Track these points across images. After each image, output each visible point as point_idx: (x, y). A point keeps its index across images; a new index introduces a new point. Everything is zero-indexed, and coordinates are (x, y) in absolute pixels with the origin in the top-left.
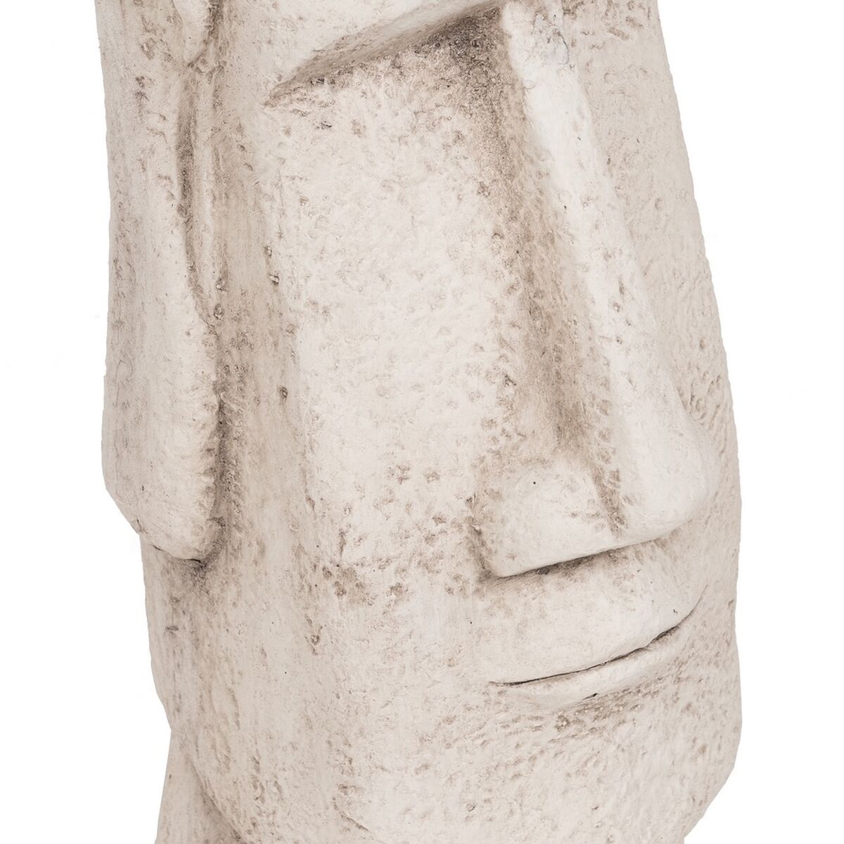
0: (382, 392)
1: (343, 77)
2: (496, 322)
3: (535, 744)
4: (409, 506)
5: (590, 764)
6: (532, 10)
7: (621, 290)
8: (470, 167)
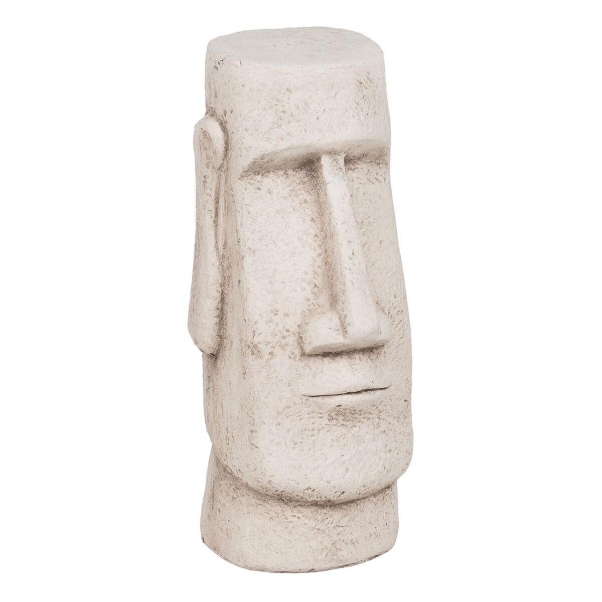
0: (271, 283)
1: (266, 174)
2: (313, 265)
3: (320, 424)
4: (277, 324)
5: (341, 438)
6: (332, 159)
7: (353, 254)
8: (309, 212)
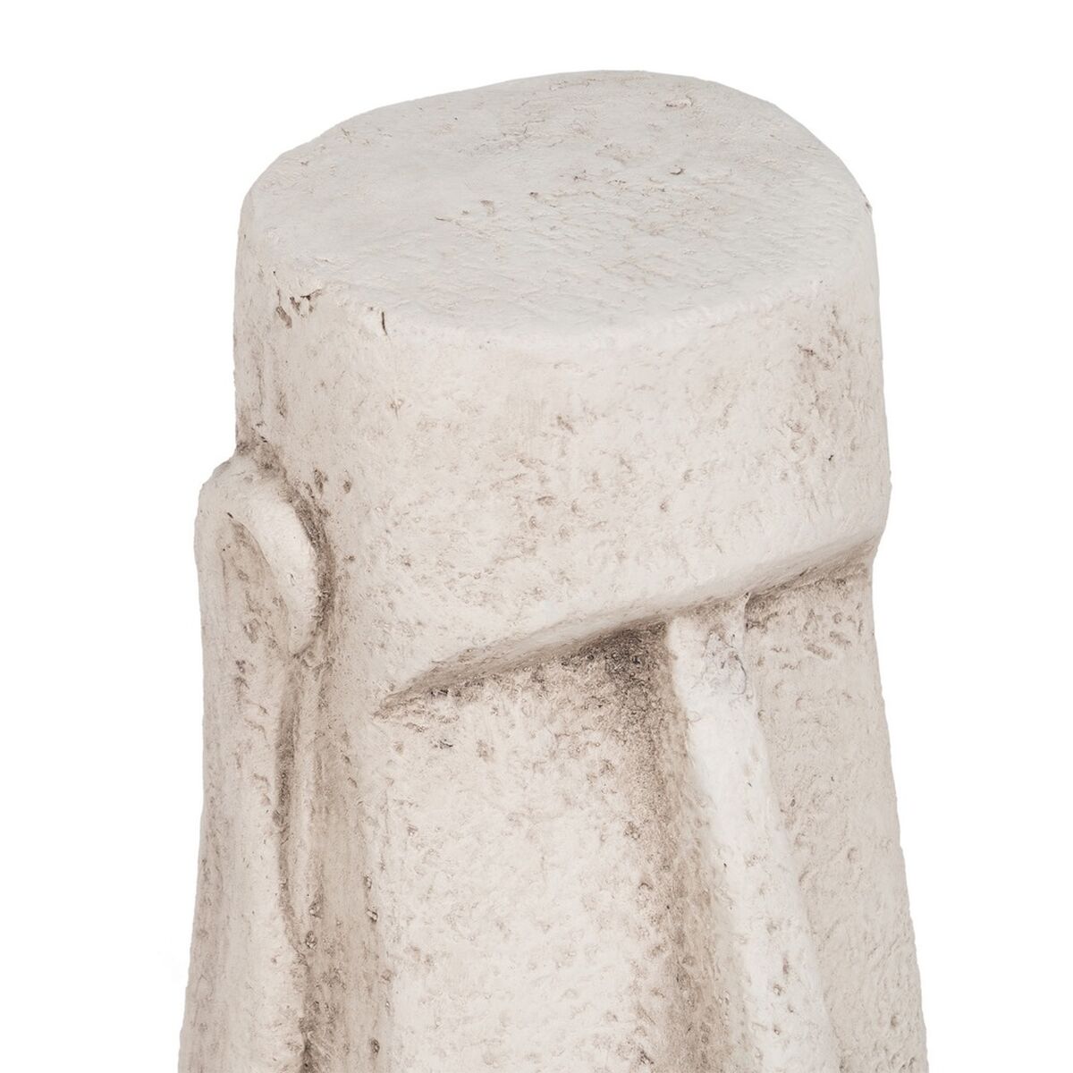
0: (489, 1060)
1: (471, 689)
2: (635, 988)
7: (786, 969)
8: (618, 803)
